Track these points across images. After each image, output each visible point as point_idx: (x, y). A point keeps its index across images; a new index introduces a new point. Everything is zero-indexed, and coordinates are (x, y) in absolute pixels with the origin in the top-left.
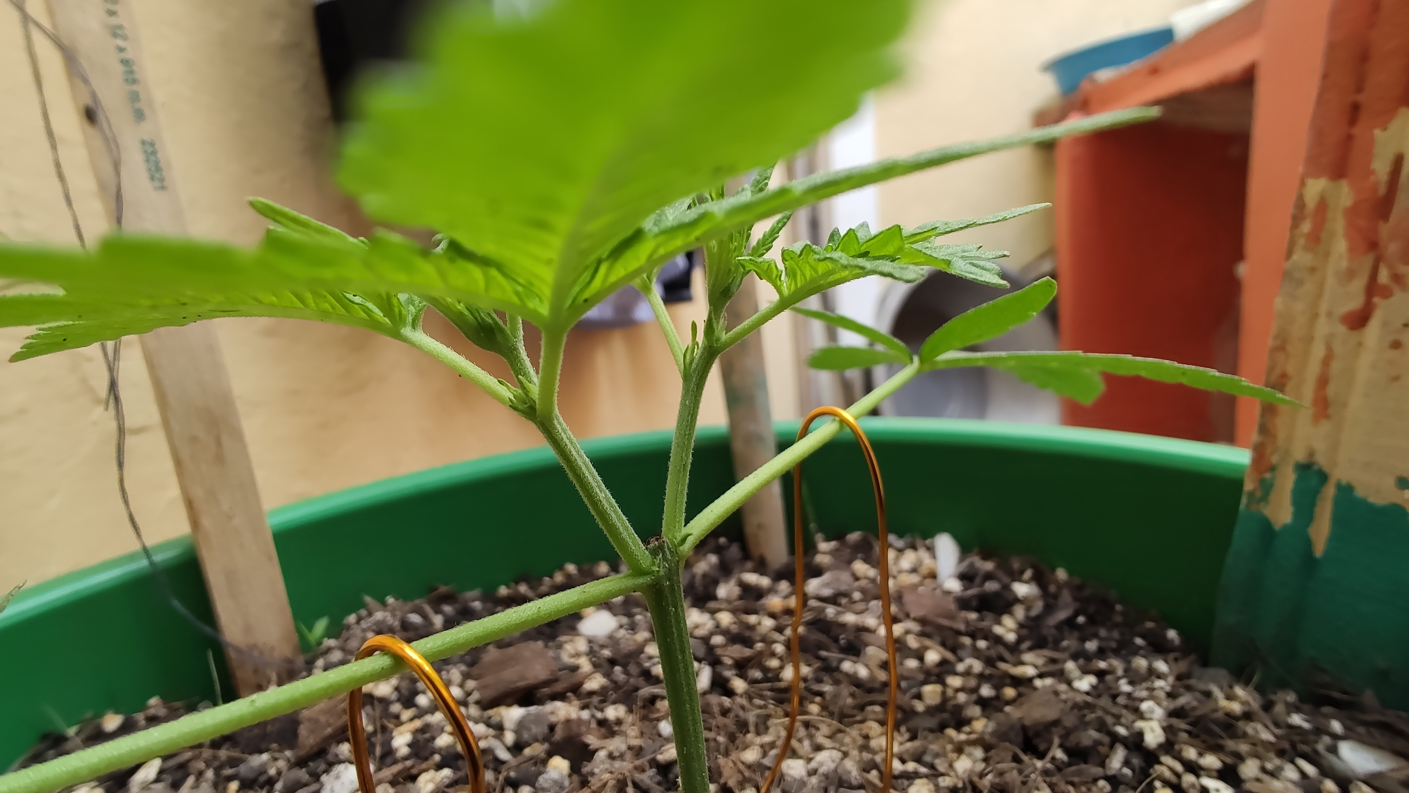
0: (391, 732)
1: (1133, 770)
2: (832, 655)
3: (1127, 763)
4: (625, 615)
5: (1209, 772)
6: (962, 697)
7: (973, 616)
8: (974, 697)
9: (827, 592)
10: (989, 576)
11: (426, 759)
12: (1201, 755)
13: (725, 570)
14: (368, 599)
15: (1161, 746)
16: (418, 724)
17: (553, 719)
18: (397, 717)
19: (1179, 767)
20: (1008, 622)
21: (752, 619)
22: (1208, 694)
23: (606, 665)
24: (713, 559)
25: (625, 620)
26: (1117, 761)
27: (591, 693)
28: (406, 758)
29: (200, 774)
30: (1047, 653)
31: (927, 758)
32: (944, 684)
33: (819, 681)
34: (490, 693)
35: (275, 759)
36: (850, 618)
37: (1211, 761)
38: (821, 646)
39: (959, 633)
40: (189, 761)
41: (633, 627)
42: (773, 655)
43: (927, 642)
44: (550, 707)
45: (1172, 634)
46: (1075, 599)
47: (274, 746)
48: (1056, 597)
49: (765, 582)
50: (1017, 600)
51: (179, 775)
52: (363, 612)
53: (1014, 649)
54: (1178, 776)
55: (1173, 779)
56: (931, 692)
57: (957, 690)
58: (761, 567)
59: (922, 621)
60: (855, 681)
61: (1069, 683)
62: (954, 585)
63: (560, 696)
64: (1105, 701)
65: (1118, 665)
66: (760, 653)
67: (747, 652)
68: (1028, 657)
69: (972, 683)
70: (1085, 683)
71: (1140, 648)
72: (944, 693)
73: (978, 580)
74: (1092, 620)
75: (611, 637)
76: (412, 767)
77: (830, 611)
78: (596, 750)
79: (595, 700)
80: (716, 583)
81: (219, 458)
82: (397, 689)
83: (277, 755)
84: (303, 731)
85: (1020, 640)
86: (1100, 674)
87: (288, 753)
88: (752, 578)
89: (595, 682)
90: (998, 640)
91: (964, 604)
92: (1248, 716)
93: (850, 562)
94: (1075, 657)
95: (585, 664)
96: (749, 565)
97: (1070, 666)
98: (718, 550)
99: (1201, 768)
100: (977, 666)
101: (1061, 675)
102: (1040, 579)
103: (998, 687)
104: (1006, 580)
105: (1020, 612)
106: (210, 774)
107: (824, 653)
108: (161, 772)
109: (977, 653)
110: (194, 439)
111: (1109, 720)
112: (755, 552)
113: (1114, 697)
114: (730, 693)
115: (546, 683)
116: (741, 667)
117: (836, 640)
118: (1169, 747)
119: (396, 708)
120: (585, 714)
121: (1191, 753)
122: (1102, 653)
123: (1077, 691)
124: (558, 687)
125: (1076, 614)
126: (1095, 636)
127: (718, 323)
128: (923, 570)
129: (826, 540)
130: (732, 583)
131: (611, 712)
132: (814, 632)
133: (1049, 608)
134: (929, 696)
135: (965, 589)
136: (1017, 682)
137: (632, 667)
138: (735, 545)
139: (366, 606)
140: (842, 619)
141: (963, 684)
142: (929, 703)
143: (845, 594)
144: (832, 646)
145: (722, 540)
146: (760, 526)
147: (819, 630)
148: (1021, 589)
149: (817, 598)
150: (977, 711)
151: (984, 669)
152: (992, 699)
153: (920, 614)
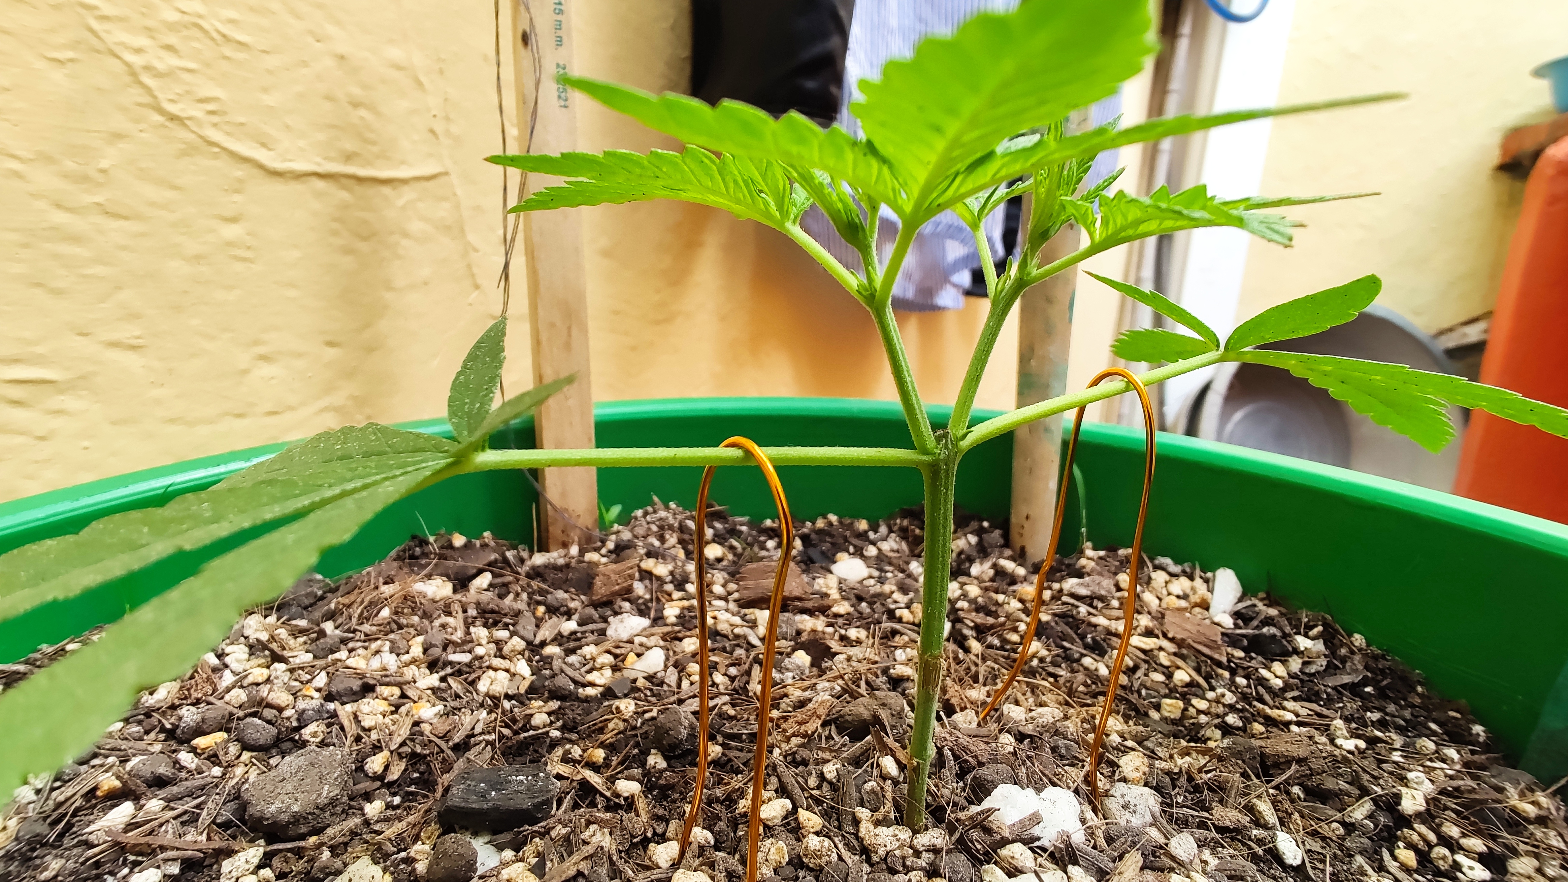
0: (664, 605)
1: (1376, 826)
2: (1076, 649)
3: (1371, 816)
4: (877, 569)
5: (1468, 853)
6: (1203, 719)
7: (1240, 654)
8: (1219, 720)
9: (1083, 592)
10: (1268, 621)
11: (690, 630)
12: (1464, 835)
13: (983, 551)
14: (655, 499)
15: (1418, 815)
16: (685, 603)
17: (801, 626)
18: (670, 595)
19: (1432, 837)
20: (1278, 667)
21: (1001, 598)
22: (1500, 790)
23: (854, 600)
24: (973, 539)
25: (876, 573)
26: (1360, 812)
27: (837, 616)
28: (673, 625)
29: (517, 595)
30: (1314, 706)
31: (1149, 744)
32: (1188, 703)
33: (1055, 664)
34: (748, 594)
35: (574, 600)
36: (1101, 621)
37: (1477, 844)
38: (1064, 637)
39: (1219, 664)
40: (510, 583)
41: (881, 581)
42: (1015, 630)
43: (1180, 662)
44: (798, 617)
45: (1478, 729)
46: (1367, 667)
47: (572, 590)
48: (1343, 660)
49: (1021, 571)
50: (1296, 652)
51: (503, 590)
52: (650, 509)
53: (1278, 694)
54: (1431, 847)
55: (1421, 845)
56: (1172, 707)
57: (1199, 712)
58: (1020, 557)
59: (1180, 643)
60: (1092, 674)
61: (1332, 741)
62: (1228, 622)
63: (810, 612)
64: (1369, 764)
65: (1398, 741)
66: (1003, 624)
67: (990, 620)
68: (1290, 705)
69: (1220, 710)
70: (1350, 744)
71: (1434, 733)
72: (1185, 709)
73: (1255, 623)
74: (1382, 694)
75: (861, 582)
76: (679, 632)
77: (1083, 609)
78: (838, 654)
79: (840, 621)
80: (971, 560)
81: (568, 346)
82: (672, 573)
83: (574, 597)
84: (598, 582)
85: (1287, 687)
86: (1372, 741)
87: (583, 597)
88: (1009, 565)
89: (843, 608)
90: (1262, 682)
91: (1232, 640)
92: (1542, 821)
93: (1116, 574)
94: (1347, 720)
95: (835, 594)
96: (1008, 552)
97: (1339, 723)
98: (980, 532)
99: (1461, 848)
100: (1230, 698)
101: (1325, 729)
102: (1329, 637)
103: (1247, 721)
104: (1288, 629)
105: (1295, 664)
106: (524, 596)
107: (1066, 644)
108: (491, 585)
109: (1232, 685)
110: (552, 325)
111: (1366, 777)
112: (1018, 542)
113: (1380, 762)
114: (967, 650)
115: (799, 599)
116: (981, 631)
117: (1083, 637)
118: (1428, 817)
120: (830, 630)
121: (1454, 831)
122: (1382, 724)
123: (1340, 747)
124: (809, 605)
125: (1365, 682)
126: (1381, 709)
127: (1032, 260)
128: (1194, 599)
129: (1095, 549)
130: (987, 565)
131: (853, 633)
132: (1061, 624)
133: (1331, 669)
134: (1168, 709)
135: (1236, 626)
136: (1269, 722)
137: (877, 606)
138: (997, 533)
139: (653, 504)
140: (1093, 620)
141: (1208, 708)
142: (1166, 714)
143: (1102, 599)
144: (1078, 640)
145: (986, 524)
146: (1027, 517)
147: (1067, 624)
148: (1302, 642)
149: (1073, 595)
150: (1218, 734)
151: (1237, 702)
152: (1238, 729)
153: (1179, 636)
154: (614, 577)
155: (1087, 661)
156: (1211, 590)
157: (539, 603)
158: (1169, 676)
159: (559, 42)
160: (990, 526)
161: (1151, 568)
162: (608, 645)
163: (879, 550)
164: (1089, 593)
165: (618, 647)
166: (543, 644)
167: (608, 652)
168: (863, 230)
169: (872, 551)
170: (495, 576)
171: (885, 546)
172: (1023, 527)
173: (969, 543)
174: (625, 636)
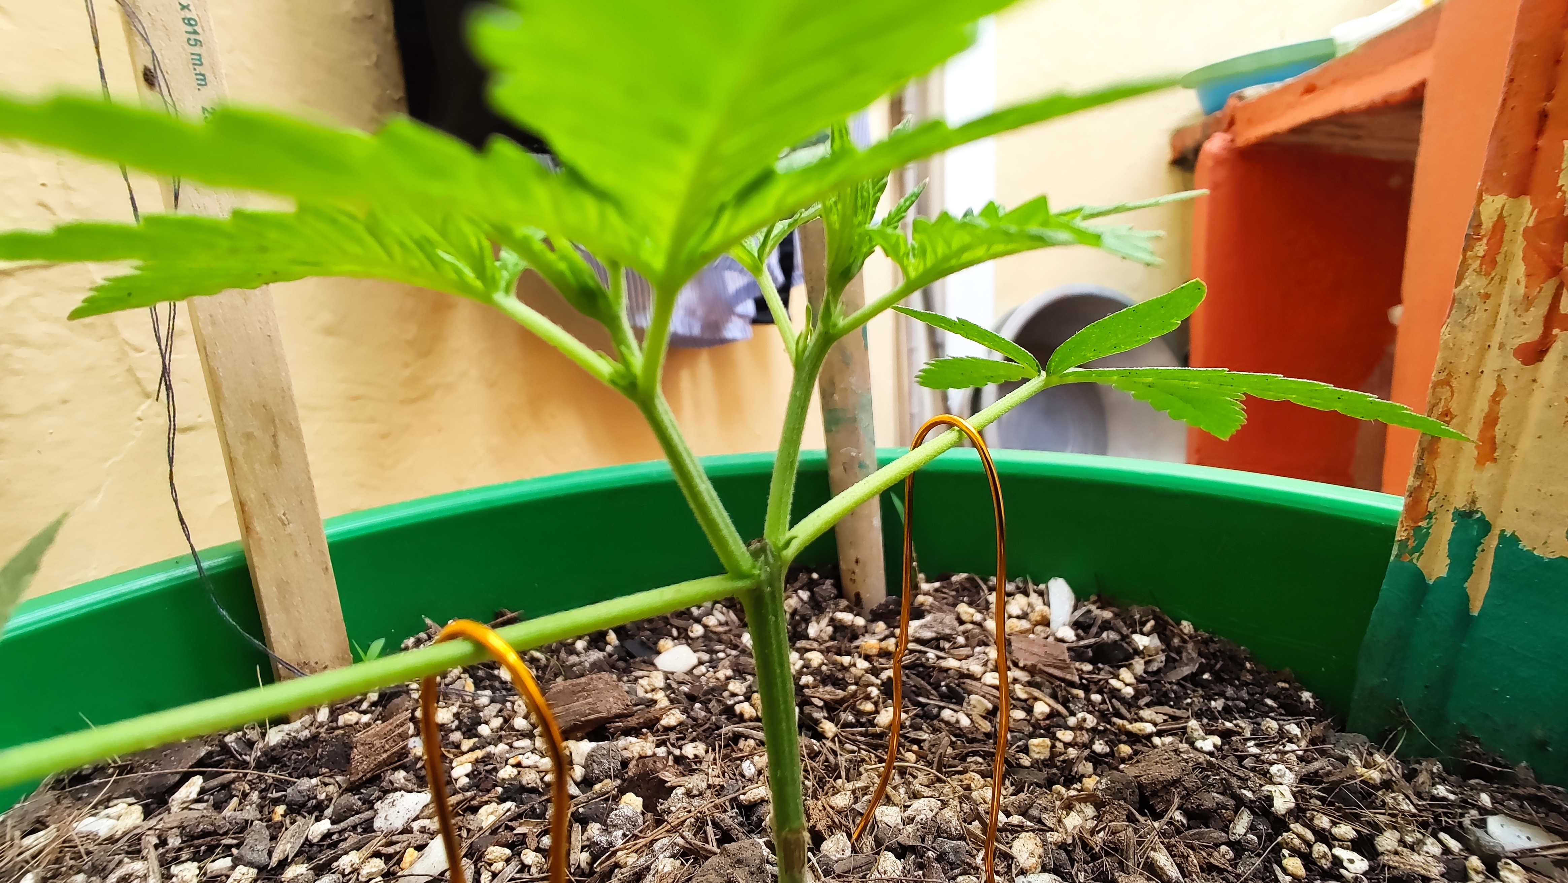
0: (451, 762)
1: (1259, 838)
2: (934, 702)
3: (1252, 828)
4: (706, 652)
5: (1342, 842)
6: (1072, 752)
7: (1088, 667)
8: (1087, 752)
9: (928, 634)
10: (1106, 626)
11: (488, 791)
12: (1334, 824)
13: (817, 607)
15: (1290, 812)
17: (626, 754)
18: (458, 746)
19: (1310, 836)
20: (1126, 674)
21: (846, 660)
22: (1345, 760)
23: (685, 702)
24: (804, 595)
25: (706, 657)
26: (1241, 825)
27: (668, 729)
28: (465, 789)
29: (245, 795)
30: (1167, 709)
31: (1034, 812)
32: (1054, 738)
33: (917, 728)
35: (326, 785)
36: (951, 663)
37: (1345, 830)
38: (919, 692)
39: (1072, 684)
40: (233, 781)
41: (714, 664)
42: (868, 697)
43: (1036, 693)
44: (622, 742)
45: (1306, 695)
46: (1200, 654)
47: (324, 770)
48: (1179, 651)
49: (860, 621)
50: (1137, 652)
51: (222, 795)
52: (423, 635)
53: (1131, 704)
54: (1310, 845)
55: (1303, 848)
56: (1039, 746)
57: (1067, 745)
58: (856, 605)
59: (1031, 670)
60: (955, 730)
61: (1192, 744)
62: (1069, 634)
63: (634, 731)
64: (1230, 763)
65: (1247, 727)
66: (854, 695)
67: (840, 693)
68: (1146, 713)
69: (1085, 737)
70: (1209, 743)
71: (1272, 709)
72: (1053, 746)
73: (1094, 630)
74: (1218, 678)
75: (690, 672)
76: (473, 798)
77: (931, 654)
78: (674, 788)
79: (673, 736)
80: (806, 620)
82: (457, 716)
83: (327, 780)
85: (1138, 695)
86: (1226, 735)
87: (339, 778)
89: (673, 718)
90: (1115, 693)
91: (1078, 654)
92: (1387, 785)
93: (955, 605)
94: (1198, 716)
95: (662, 699)
96: (844, 603)
97: (1193, 723)
98: (810, 586)
99: (1335, 839)
100: (1091, 721)
101: (1183, 734)
102: (1162, 631)
103: (1112, 744)
104: (1125, 631)
105: (1139, 665)
106: (255, 796)
107: (922, 699)
108: (203, 791)
109: (1090, 707)
110: (249, 436)
111: (1235, 782)
112: (852, 590)
113: (1241, 759)
114: (820, 736)
116: (832, 708)
117: (937, 687)
118: (1298, 813)
120: (661, 751)
121: (1323, 822)
122: (1227, 713)
123: (1200, 751)
124: (633, 722)
125: (1201, 670)
126: (1222, 695)
127: (836, 307)
128: (1035, 617)
129: (928, 581)
130: (824, 621)
131: (690, 750)
133: (1171, 663)
135: (1079, 638)
136: (1134, 738)
137: (713, 704)
138: (829, 582)
139: (426, 628)
140: (944, 664)
141: (1074, 739)
143: (948, 638)
145: (815, 576)
146: (857, 562)
147: (918, 675)
148: (1141, 641)
149: (918, 641)
150: (1089, 767)
152: (1106, 755)
153: (1029, 663)
154: (379, 742)
155: (947, 714)
156: (1047, 604)
159: (202, 80)
160: (821, 577)
163: (705, 627)
168: (604, 296)
171: (711, 621)
172: (854, 572)
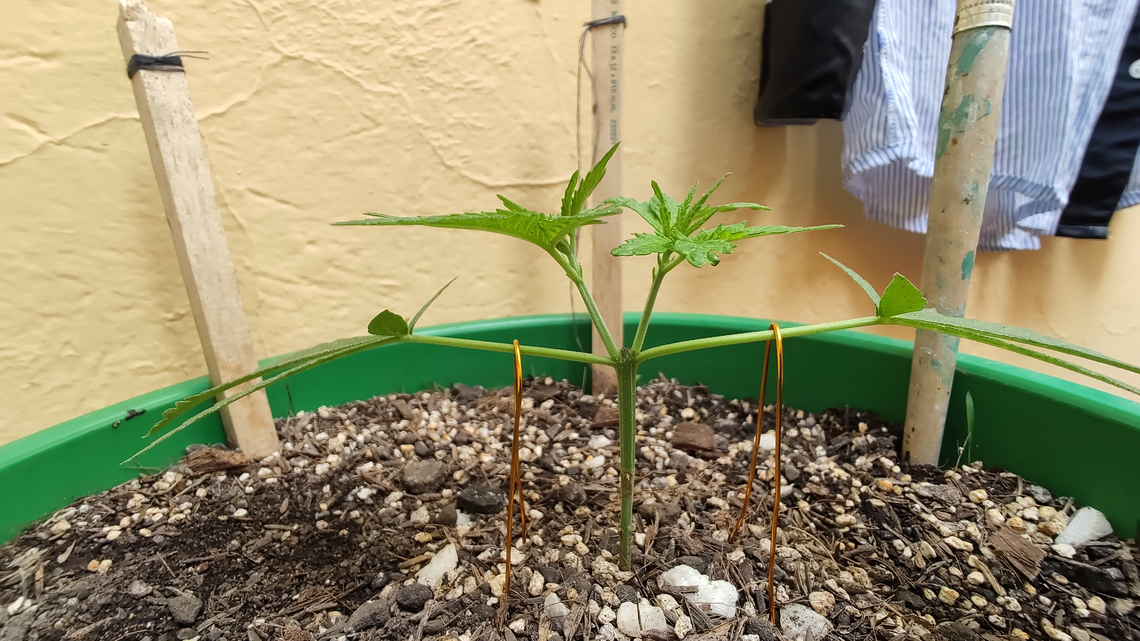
2: (893, 532)
6: (971, 611)
7: (1063, 580)
8: (984, 616)
10: (1117, 564)
13: (873, 449)
14: (661, 375)
16: (643, 438)
17: (692, 465)
20: (1097, 602)
23: (740, 458)
24: (871, 439)
27: (718, 464)
29: (562, 414)
32: (967, 596)
34: (677, 440)
36: (930, 518)
38: (888, 521)
40: (561, 408)
41: (786, 453)
42: (843, 504)
43: (985, 568)
44: (697, 460)
47: (588, 417)
49: (897, 469)
50: (1132, 596)
52: (657, 380)
53: (1075, 620)
56: (950, 595)
57: (973, 606)
58: (905, 459)
60: (894, 553)
62: (1068, 551)
66: (836, 499)
68: (1078, 631)
69: (995, 611)
73: (1102, 561)
77: (919, 506)
80: (861, 454)
81: (609, 279)
83: (587, 421)
84: (598, 415)
85: (1091, 619)
88: (888, 463)
90: (1068, 607)
91: (1061, 567)
98: (878, 435)
100: (1015, 607)
103: (1012, 625)
106: (565, 416)
107: (885, 525)
108: (551, 407)
112: (905, 448)
115: (705, 450)
117: (905, 525)
119: (640, 427)
128: (1046, 526)
130: (872, 459)
131: (717, 476)
132: (892, 511)
134: (944, 594)
135: (1076, 558)
138: (892, 437)
139: (661, 378)
140: (924, 515)
141: (985, 607)
142: (941, 598)
143: (942, 503)
144: (900, 526)
145: (884, 429)
146: (913, 430)
147: (897, 513)
149: (916, 494)
151: (1022, 612)
152: (999, 628)
153: (998, 548)
154: (607, 414)
155: (897, 543)
156: (1069, 524)
157: (569, 421)
158: (966, 573)
159: (613, 108)
160: (888, 432)
161: (1020, 493)
162: (583, 449)
163: (800, 433)
164: (930, 495)
165: (588, 451)
166: (557, 442)
167: (582, 453)
169: (793, 433)
170: (556, 402)
171: (806, 432)
172: (909, 437)
173: (867, 441)
174: (595, 447)
